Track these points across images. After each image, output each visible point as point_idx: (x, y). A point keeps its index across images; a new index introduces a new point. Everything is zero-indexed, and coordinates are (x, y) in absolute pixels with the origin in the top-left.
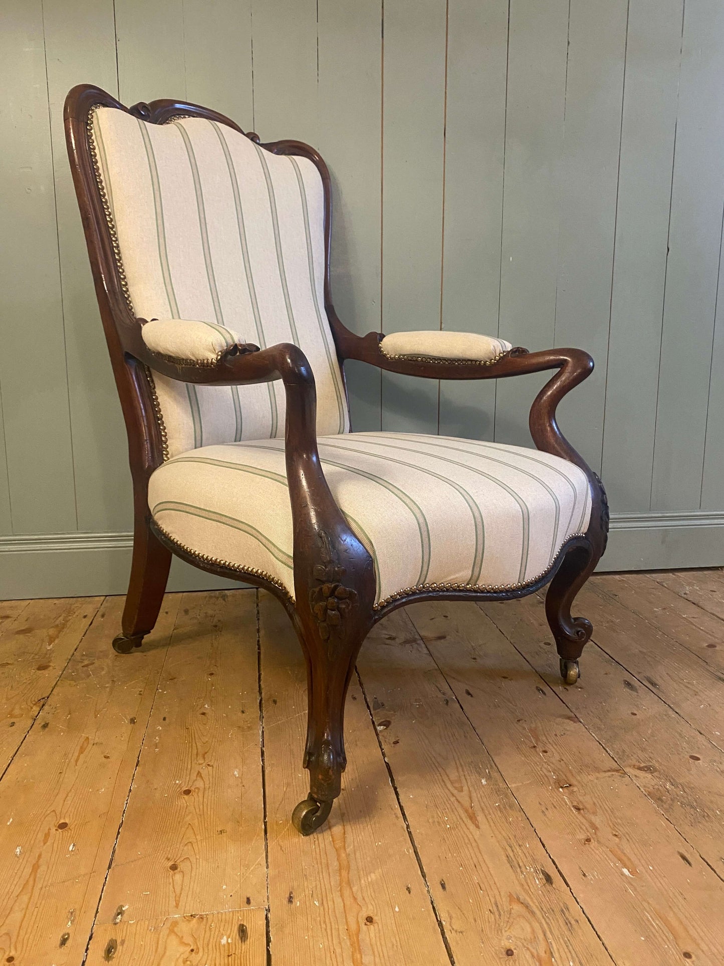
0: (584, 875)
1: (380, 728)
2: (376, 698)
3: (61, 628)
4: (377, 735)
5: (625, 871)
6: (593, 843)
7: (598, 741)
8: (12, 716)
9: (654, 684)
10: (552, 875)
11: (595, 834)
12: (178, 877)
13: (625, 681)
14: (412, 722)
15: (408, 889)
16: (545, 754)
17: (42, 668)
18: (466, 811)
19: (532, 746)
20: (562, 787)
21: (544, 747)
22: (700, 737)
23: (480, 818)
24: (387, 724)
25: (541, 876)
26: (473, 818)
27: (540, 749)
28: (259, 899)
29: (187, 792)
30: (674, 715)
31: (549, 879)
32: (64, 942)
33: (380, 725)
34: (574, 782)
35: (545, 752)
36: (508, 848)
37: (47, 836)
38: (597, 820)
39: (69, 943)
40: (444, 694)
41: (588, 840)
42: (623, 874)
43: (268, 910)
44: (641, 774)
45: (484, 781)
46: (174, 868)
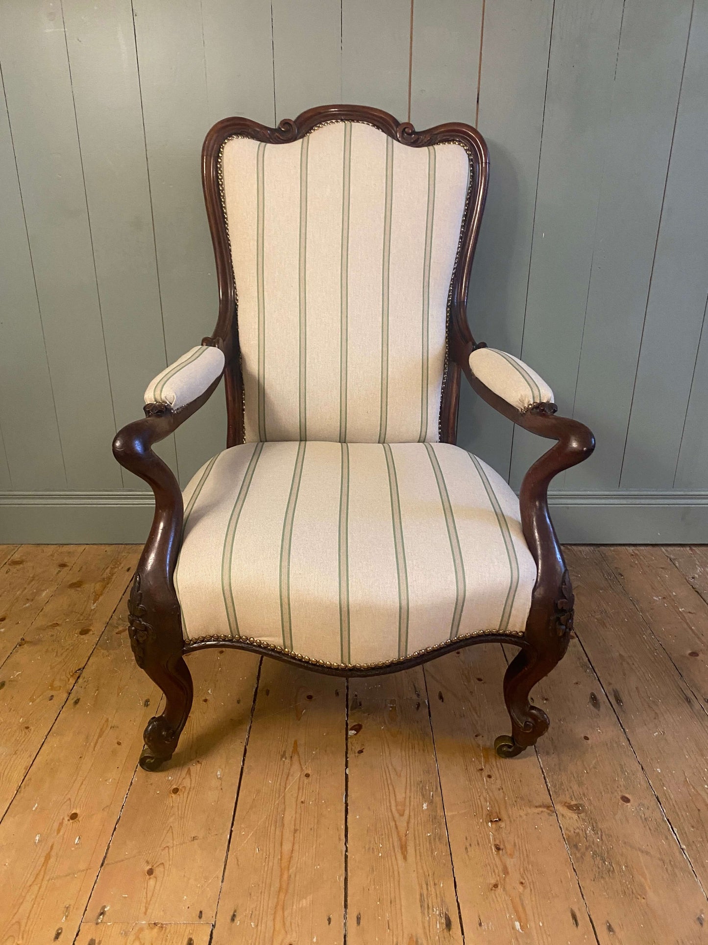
0: (480, 924)
1: (351, 733)
2: (356, 696)
3: (106, 581)
4: (347, 739)
5: (517, 924)
6: (500, 890)
7: (541, 768)
8: (52, 688)
9: (619, 700)
10: (452, 919)
11: (504, 879)
12: (152, 882)
13: (592, 694)
14: (381, 728)
15: (329, 920)
16: (488, 779)
17: (84, 632)
18: (400, 839)
19: (480, 768)
20: (491, 821)
21: (490, 771)
22: (640, 774)
23: (411, 849)
24: (358, 728)
25: (443, 920)
26: (404, 848)
27: (485, 773)
28: (209, 914)
29: (176, 791)
30: (624, 743)
31: (449, 925)
32: (58, 935)
33: (351, 729)
34: (504, 816)
35: (489, 777)
36: (424, 886)
37: (61, 824)
38: (510, 863)
39: (61, 937)
40: (418, 695)
41: (496, 886)
42: (514, 928)
43: (214, 926)
44: (569, 813)
45: (425, 806)
46: (150, 872)
